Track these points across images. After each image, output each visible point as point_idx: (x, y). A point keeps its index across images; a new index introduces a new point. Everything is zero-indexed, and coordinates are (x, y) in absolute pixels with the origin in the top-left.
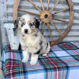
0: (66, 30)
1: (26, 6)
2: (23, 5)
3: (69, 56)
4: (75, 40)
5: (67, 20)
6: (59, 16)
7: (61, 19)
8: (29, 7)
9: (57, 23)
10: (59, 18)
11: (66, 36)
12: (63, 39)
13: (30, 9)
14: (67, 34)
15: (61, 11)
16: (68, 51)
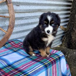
0: (9, 26)
3: (24, 59)
4: (21, 36)
11: (11, 33)
14: (12, 31)
16: (19, 52)
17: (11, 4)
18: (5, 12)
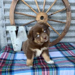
1: (22, 9)
2: (20, 8)
5: (65, 21)
6: (56, 17)
7: (59, 20)
8: (25, 9)
9: (54, 24)
10: (57, 19)
11: (63, 37)
12: (60, 40)
13: (26, 11)
14: (65, 35)
15: (57, 12)
17: (70, 12)
18: (64, 18)
